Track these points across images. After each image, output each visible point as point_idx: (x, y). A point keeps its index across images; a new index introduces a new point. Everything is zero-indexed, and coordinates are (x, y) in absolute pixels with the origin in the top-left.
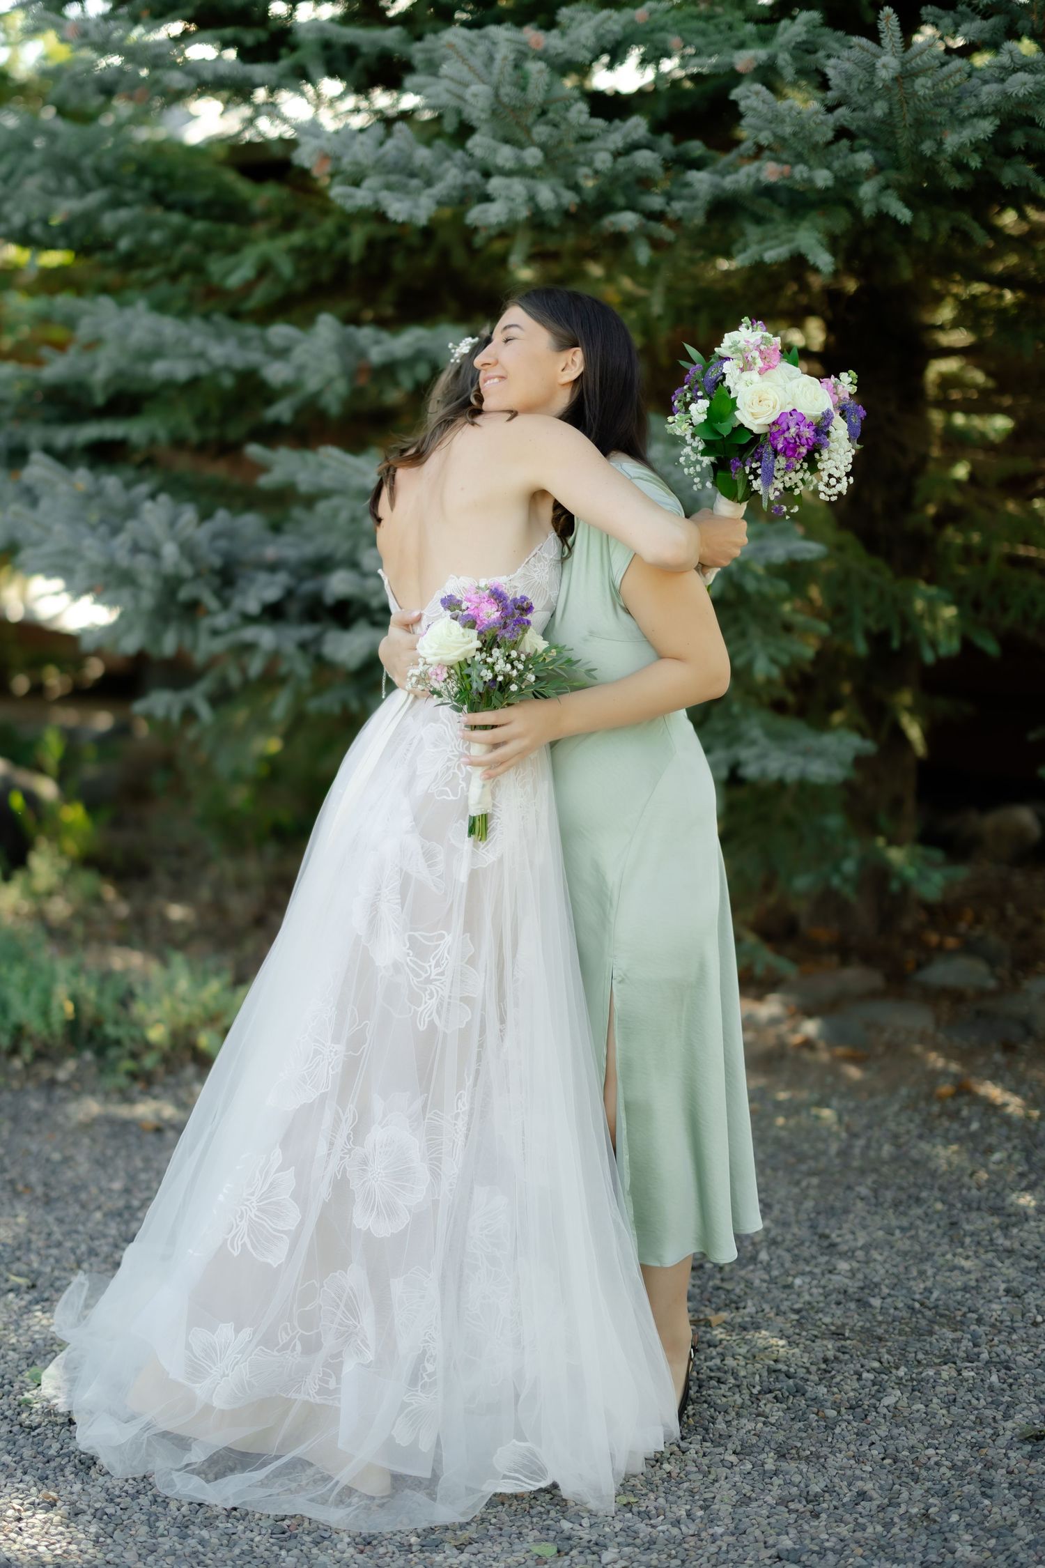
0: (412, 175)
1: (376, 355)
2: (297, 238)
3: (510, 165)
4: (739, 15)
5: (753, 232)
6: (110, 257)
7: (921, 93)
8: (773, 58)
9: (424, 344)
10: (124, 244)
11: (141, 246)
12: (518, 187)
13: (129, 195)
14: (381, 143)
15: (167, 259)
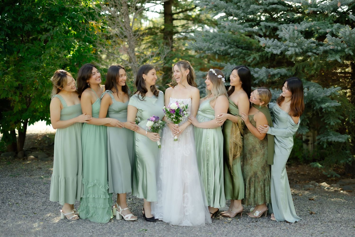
0: (277, 47)
1: (271, 73)
2: (260, 54)
3: (292, 46)
4: (329, 23)
5: (330, 56)
6: (229, 56)
7: (353, 37)
8: (332, 30)
9: (279, 71)
10: (232, 54)
11: (234, 54)
12: (293, 49)
13: (232, 46)
14: (273, 42)
15: (238, 57)
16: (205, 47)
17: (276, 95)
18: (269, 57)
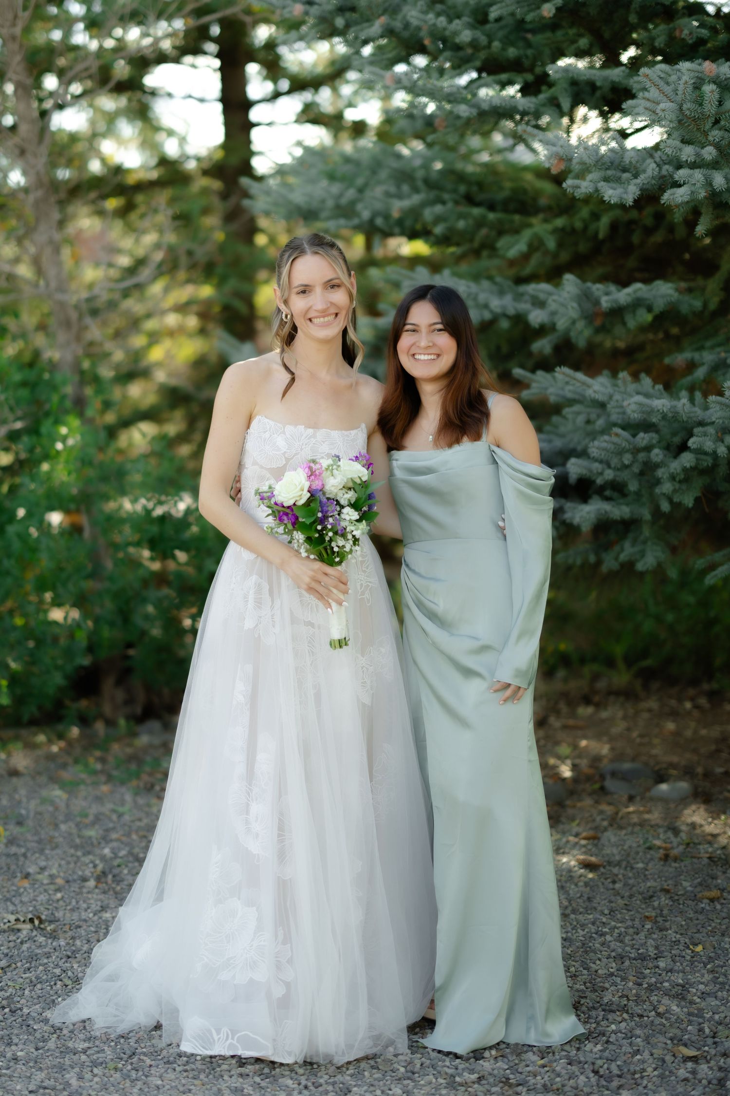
0: (625, 170)
1: (605, 303)
2: (561, 222)
3: (692, 160)
10: (438, 230)
11: (451, 232)
12: (698, 175)
15: (472, 240)
16: (323, 201)
17: (625, 403)
18: (601, 236)
